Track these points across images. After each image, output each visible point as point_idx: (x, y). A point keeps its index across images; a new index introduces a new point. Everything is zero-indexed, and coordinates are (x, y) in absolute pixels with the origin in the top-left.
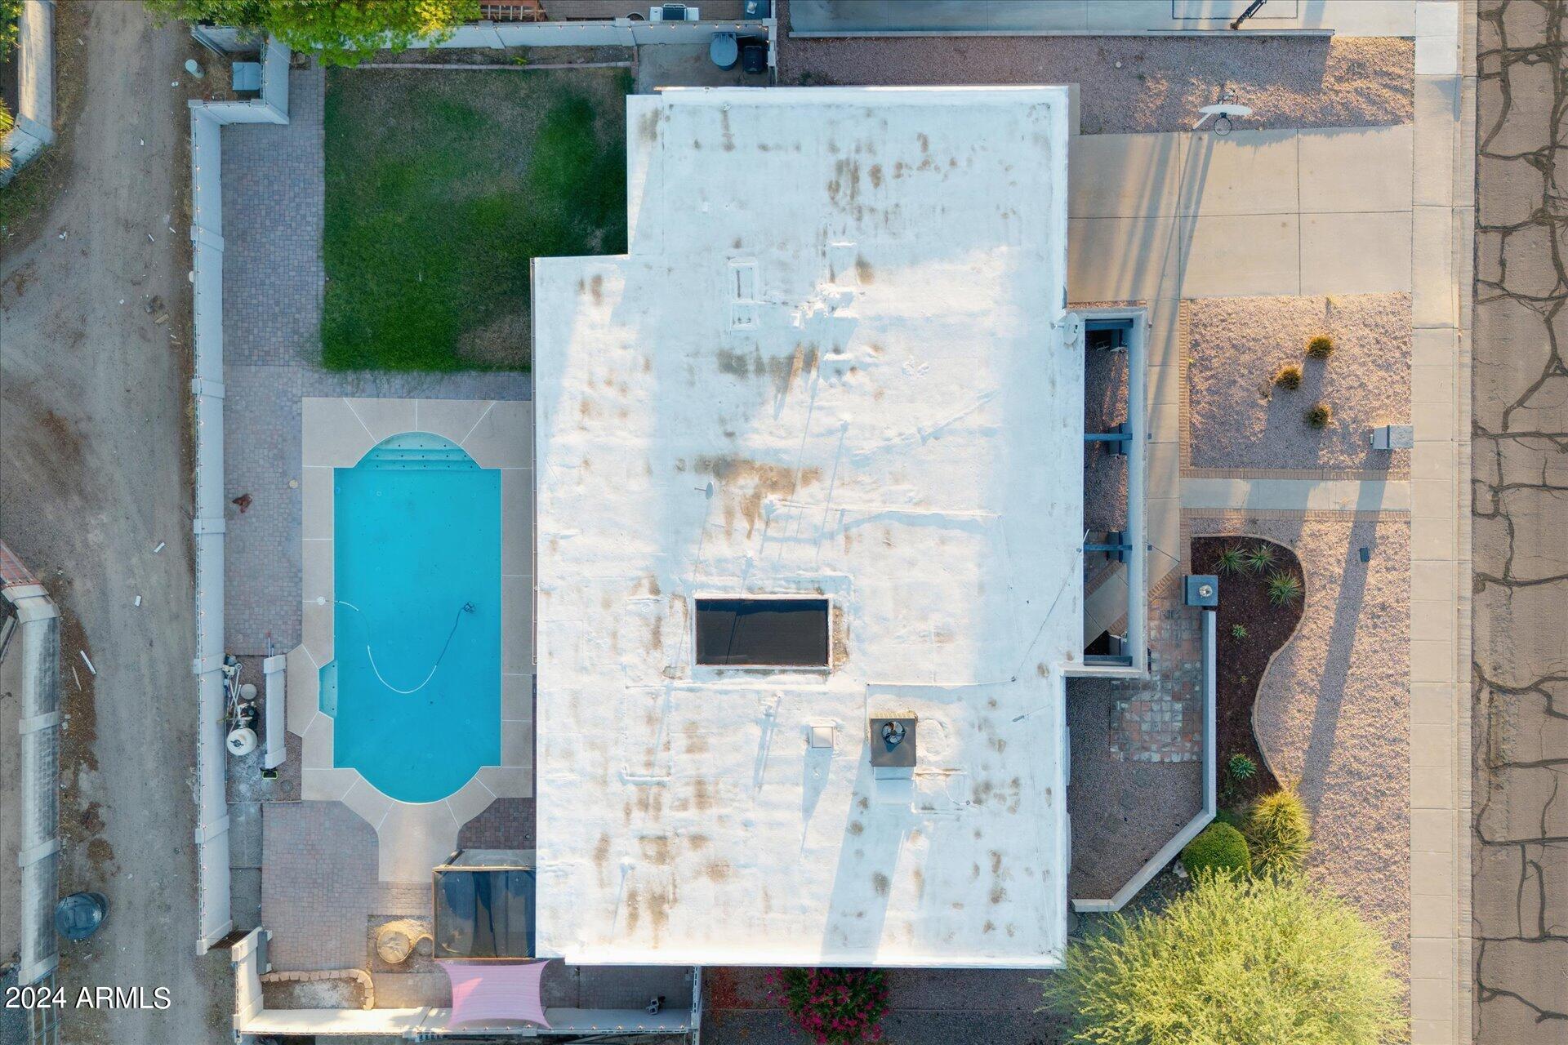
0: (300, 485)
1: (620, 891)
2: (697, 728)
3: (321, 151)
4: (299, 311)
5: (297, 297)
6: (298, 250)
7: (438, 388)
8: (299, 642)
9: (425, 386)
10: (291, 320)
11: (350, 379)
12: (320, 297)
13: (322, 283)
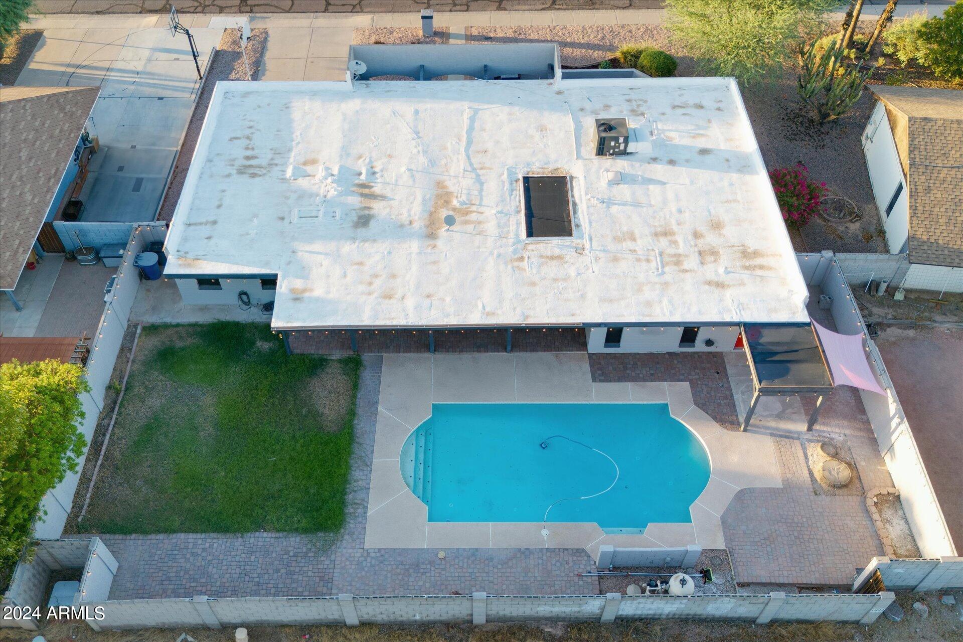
0: (442, 549)
1: (745, 275)
2: (617, 236)
3: (150, 537)
4: (287, 553)
5: (274, 555)
6: (233, 554)
7: (365, 446)
8: (583, 550)
9: (363, 454)
10: (294, 559)
11: (352, 510)
12: (277, 535)
13: (265, 535)
